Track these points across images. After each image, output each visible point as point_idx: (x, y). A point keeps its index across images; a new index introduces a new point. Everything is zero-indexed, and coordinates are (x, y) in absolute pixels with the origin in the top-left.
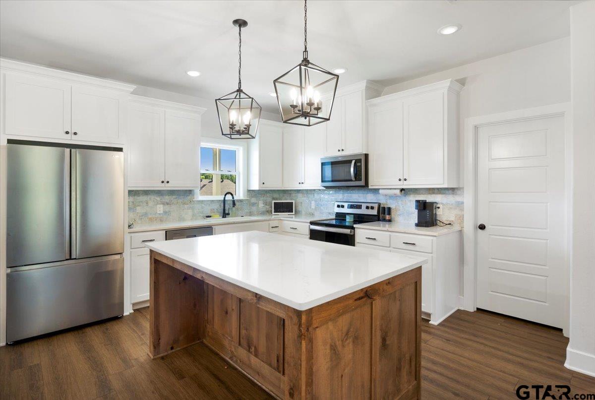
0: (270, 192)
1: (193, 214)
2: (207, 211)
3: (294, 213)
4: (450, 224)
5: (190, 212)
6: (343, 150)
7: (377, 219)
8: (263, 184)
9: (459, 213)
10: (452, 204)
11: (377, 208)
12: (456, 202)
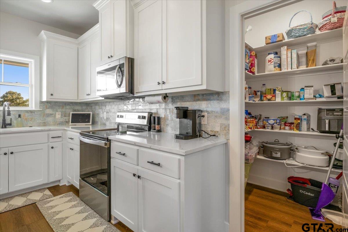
3: (91, 123)
4: (214, 135)
6: (112, 56)
7: (148, 129)
8: (52, 95)
9: (225, 122)
10: (217, 112)
11: (147, 118)
12: (221, 109)
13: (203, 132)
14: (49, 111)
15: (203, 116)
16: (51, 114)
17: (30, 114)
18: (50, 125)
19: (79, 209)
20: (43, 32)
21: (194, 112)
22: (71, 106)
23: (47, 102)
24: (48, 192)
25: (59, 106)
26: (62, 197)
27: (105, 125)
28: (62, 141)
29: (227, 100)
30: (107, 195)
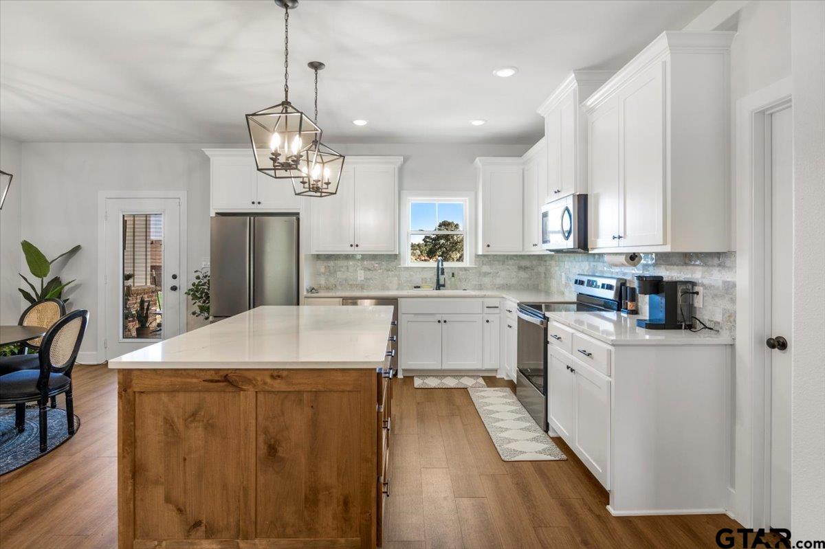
0: (515, 258)
1: (399, 284)
2: (417, 280)
4: (712, 328)
5: (395, 280)
6: (559, 191)
7: (616, 308)
8: (488, 246)
9: (729, 306)
10: (718, 288)
11: (615, 288)
12: (724, 282)
13: (698, 322)
14: (486, 269)
15: (697, 293)
16: (489, 273)
17: (464, 272)
18: (487, 289)
19: (513, 408)
20: (477, 159)
21: (674, 285)
22: (515, 260)
23: (484, 256)
24: (481, 381)
25: (498, 261)
26: (497, 391)
27: (563, 293)
28: (500, 313)
29: (732, 268)
30: (543, 394)
